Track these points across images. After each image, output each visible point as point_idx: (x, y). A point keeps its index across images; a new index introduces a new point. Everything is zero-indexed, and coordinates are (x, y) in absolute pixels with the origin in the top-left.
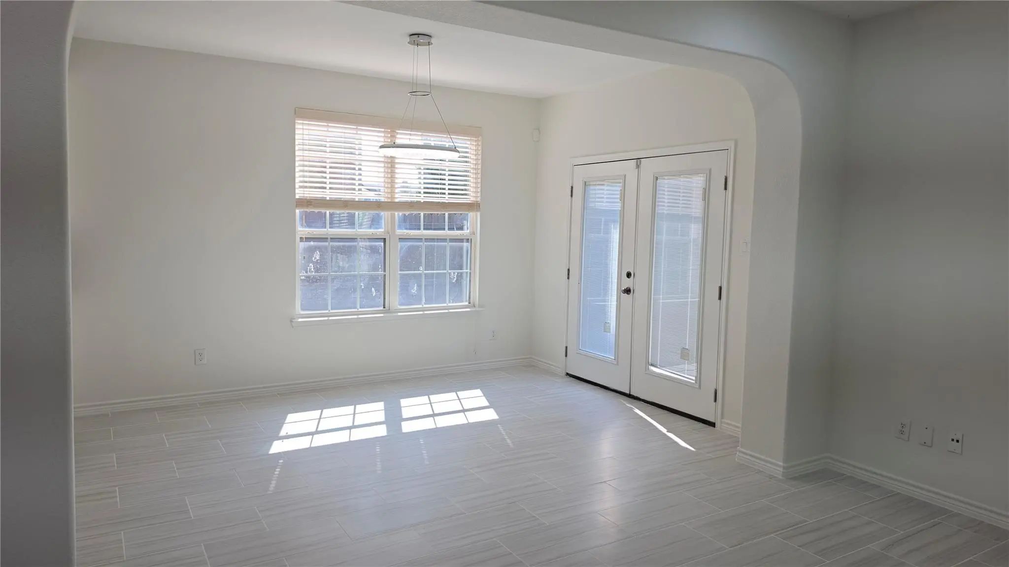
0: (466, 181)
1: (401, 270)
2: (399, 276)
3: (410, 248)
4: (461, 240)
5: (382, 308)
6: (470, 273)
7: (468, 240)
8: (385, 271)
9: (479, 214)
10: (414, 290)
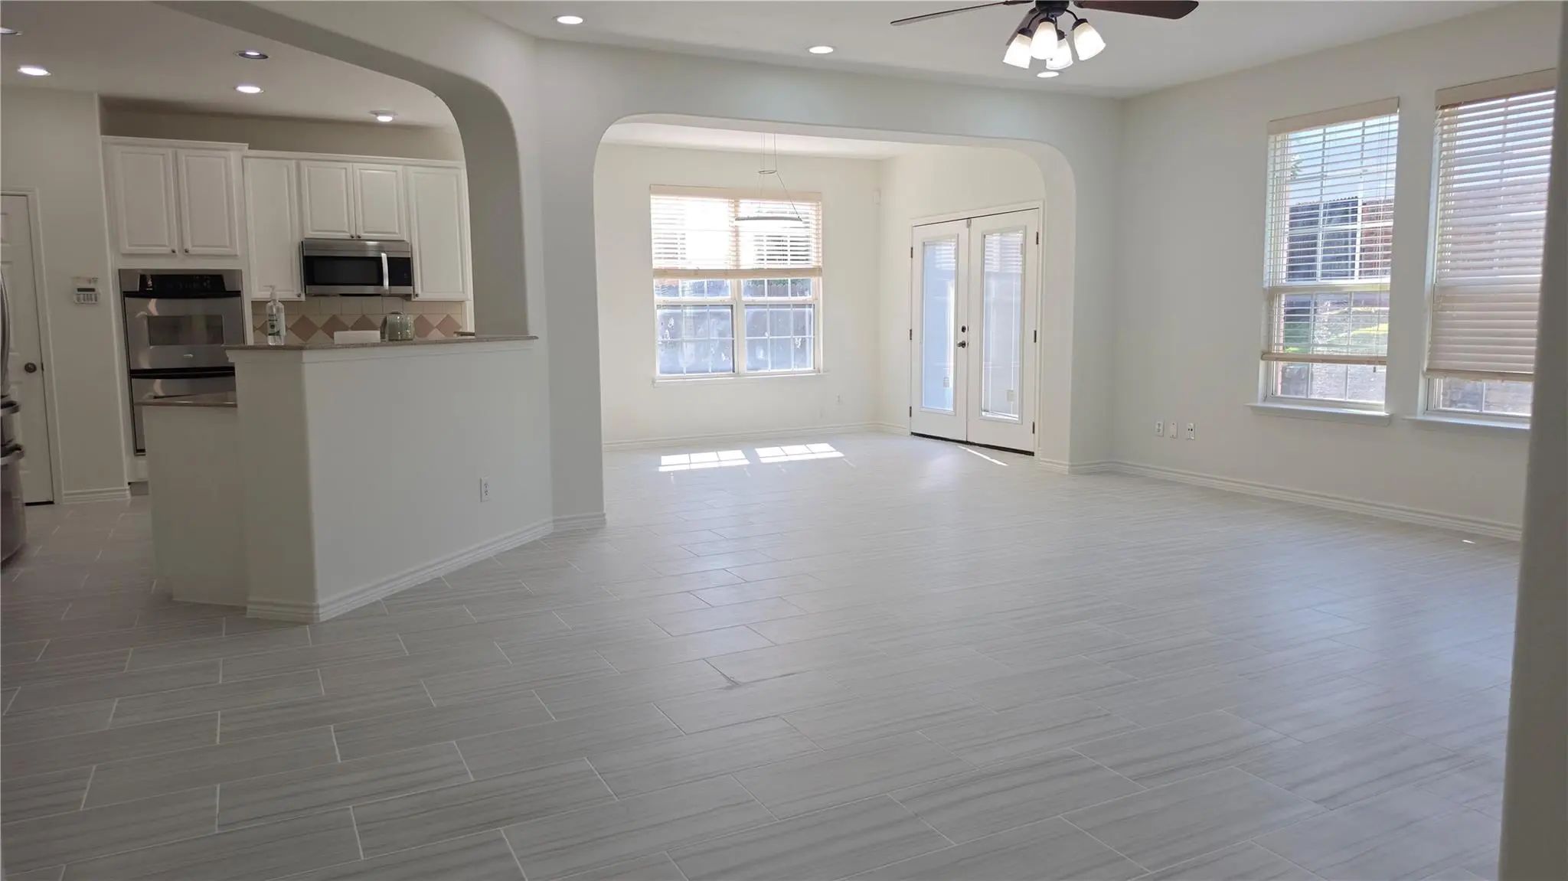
0: (807, 246)
1: (748, 336)
2: (746, 343)
3: (756, 315)
4: (803, 306)
5: (732, 372)
6: (814, 339)
7: (810, 306)
8: (733, 337)
9: (821, 279)
10: (761, 353)
